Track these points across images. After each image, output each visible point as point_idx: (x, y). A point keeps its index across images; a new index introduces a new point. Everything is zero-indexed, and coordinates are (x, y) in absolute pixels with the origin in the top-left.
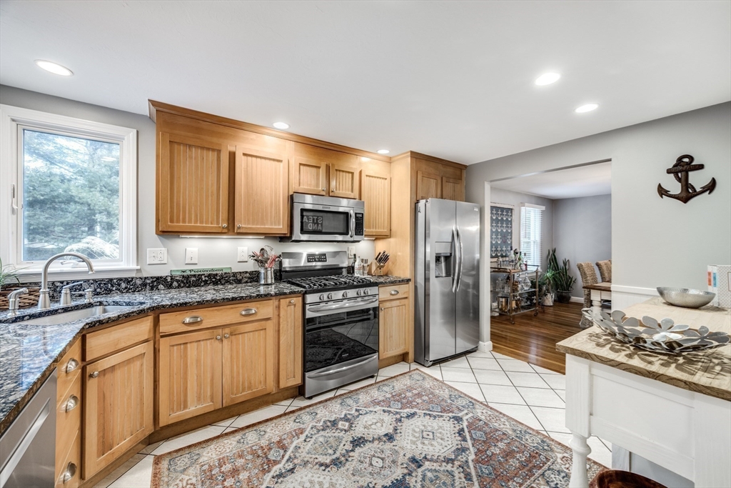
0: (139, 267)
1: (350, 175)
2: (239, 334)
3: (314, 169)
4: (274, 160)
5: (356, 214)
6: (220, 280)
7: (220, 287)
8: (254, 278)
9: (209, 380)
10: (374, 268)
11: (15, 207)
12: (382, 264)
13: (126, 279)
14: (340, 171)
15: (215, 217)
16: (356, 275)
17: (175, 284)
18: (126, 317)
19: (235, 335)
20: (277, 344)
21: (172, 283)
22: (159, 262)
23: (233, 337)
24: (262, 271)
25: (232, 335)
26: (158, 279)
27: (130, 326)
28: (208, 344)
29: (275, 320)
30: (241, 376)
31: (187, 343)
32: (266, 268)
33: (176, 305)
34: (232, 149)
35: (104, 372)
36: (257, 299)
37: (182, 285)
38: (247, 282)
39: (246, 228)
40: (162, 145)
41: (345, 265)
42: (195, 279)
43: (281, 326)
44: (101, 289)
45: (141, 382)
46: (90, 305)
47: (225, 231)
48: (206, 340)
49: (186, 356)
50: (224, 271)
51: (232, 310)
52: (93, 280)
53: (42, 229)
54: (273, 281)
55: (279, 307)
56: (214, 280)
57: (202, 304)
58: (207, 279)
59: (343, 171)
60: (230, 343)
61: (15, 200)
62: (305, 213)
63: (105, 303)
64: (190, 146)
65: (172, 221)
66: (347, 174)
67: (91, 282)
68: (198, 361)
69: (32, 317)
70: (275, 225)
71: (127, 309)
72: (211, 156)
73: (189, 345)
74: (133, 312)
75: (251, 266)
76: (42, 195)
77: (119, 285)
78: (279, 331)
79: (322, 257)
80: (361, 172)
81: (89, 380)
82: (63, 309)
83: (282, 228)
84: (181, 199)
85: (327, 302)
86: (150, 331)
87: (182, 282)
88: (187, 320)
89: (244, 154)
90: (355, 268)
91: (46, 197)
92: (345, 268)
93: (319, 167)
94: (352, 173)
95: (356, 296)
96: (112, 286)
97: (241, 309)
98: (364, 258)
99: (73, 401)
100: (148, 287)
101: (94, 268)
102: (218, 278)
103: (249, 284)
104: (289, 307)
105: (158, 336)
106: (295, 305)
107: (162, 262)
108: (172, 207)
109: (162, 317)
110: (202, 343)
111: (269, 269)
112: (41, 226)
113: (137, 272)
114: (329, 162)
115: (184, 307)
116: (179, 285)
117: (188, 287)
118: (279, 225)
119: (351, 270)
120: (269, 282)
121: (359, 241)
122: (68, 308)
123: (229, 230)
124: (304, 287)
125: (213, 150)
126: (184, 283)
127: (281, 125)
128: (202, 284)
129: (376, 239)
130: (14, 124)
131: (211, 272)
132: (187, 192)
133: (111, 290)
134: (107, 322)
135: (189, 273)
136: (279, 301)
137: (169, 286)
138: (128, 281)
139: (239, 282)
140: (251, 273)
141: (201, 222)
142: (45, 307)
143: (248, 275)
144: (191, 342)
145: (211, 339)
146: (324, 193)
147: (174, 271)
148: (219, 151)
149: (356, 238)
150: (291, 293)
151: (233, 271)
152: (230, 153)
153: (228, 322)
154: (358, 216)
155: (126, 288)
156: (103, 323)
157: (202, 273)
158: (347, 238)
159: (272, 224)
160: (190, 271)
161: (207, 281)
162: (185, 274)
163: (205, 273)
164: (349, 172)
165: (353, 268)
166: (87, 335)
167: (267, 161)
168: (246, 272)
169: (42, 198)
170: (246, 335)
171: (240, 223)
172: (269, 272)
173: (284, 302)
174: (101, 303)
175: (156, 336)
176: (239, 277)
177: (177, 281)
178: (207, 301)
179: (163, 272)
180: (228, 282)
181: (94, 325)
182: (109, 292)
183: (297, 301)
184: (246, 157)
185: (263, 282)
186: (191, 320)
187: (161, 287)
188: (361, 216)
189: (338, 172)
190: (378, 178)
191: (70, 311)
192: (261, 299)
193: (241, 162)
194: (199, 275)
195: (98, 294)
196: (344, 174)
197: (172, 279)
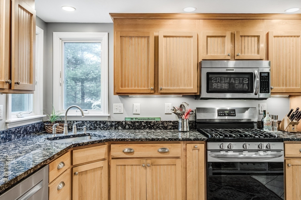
0: (109, 115)
1: (256, 38)
2: (157, 165)
3: (220, 39)
4: (186, 37)
5: (261, 73)
6: (153, 126)
7: (153, 130)
8: (175, 126)
9: (138, 193)
10: (286, 125)
11: (61, 82)
12: (294, 121)
13: (103, 121)
14: (245, 36)
15: (146, 83)
16: (265, 130)
17: (127, 127)
18: (92, 143)
19: (155, 165)
20: (185, 178)
21: (126, 125)
22: (119, 112)
23: (154, 167)
24: (180, 121)
25: (153, 165)
26: (118, 123)
27: (95, 149)
28: (138, 169)
29: (183, 159)
30: (159, 196)
31: (125, 165)
32: (183, 119)
33: (119, 140)
34: (156, 34)
35: (81, 173)
36: (169, 141)
37: (131, 127)
38: (171, 129)
39: (166, 89)
40: (116, 39)
41: (256, 120)
42: (138, 124)
43: (188, 165)
44: (92, 127)
45: (101, 184)
46: (84, 135)
47: (153, 92)
48: (137, 165)
49: (125, 174)
50: (156, 120)
51: (152, 148)
52: (89, 121)
53: (96, 93)
54: (188, 130)
55: (186, 150)
56: (149, 125)
57: (133, 141)
58: (145, 125)
59: (248, 36)
60: (151, 171)
61: (61, 78)
62: (210, 76)
63: (91, 135)
64: (131, 37)
65: (122, 87)
66: (253, 38)
67: (88, 122)
68: (132, 178)
69: (61, 138)
70: (187, 86)
71: (94, 139)
72: (144, 41)
73: (126, 167)
74: (95, 141)
75: (174, 118)
76: (95, 75)
77: (100, 125)
78: (186, 168)
79: (232, 112)
80: (268, 34)
81: (74, 175)
82: (73, 135)
83: (193, 88)
84: (127, 72)
85: (227, 151)
86: (105, 154)
87: (131, 125)
88: (126, 150)
89: (165, 37)
90: (264, 124)
91: (97, 76)
92: (256, 122)
93: (224, 37)
94: (258, 37)
95: (257, 148)
96: (97, 125)
97: (159, 147)
98: (274, 115)
99: (62, 184)
100: (113, 127)
101: (84, 115)
102: (152, 124)
103: (172, 130)
104: (194, 151)
105: (111, 158)
106: (199, 150)
107: (121, 112)
108: (122, 78)
109: (112, 146)
110: (134, 167)
111: (185, 120)
112: (95, 92)
113: (108, 118)
114: (233, 30)
115: (122, 141)
116: (129, 127)
117: (134, 129)
118: (191, 86)
119: (261, 124)
120: (185, 130)
121: (266, 99)
122: (75, 135)
123: (155, 91)
124: (207, 136)
125: (145, 37)
126: (132, 127)
127: (190, 9)
128: (142, 128)
129: (290, 96)
130: (61, 40)
131: (148, 120)
132: (130, 67)
133: (96, 128)
134: (82, 145)
135: (134, 120)
136: (186, 145)
137: (124, 128)
138: (104, 123)
139: (165, 128)
140: (174, 122)
141: (138, 87)
142: (66, 134)
143: (172, 123)
144: (127, 165)
145: (140, 165)
146: (229, 58)
147: (127, 118)
148: (148, 37)
149: (262, 95)
150: (195, 140)
151: (162, 120)
152: (155, 37)
153: (150, 156)
154: (263, 75)
155: (103, 127)
156: (80, 146)
157: (142, 120)
158: (252, 95)
159: (185, 86)
160: (136, 119)
161: (145, 126)
162: (132, 120)
163: (144, 120)
164: (255, 36)
165: (262, 123)
166: (73, 151)
167: (181, 38)
168: (171, 122)
169: (95, 76)
170: (162, 166)
171: (163, 86)
172: (185, 122)
173: (190, 146)
174: (89, 135)
175: (109, 158)
176: (166, 125)
177: (128, 125)
178: (136, 139)
179: (121, 119)
180: (158, 127)
181: (76, 146)
182: (95, 129)
183: (202, 146)
184: (165, 38)
185: (180, 130)
186: (129, 151)
187: (120, 128)
188: (266, 75)
189: (243, 38)
190: (288, 36)
191: (75, 137)
192: (171, 142)
193: (162, 42)
194: (140, 122)
195: (91, 129)
196: (250, 38)
197: (125, 123)
